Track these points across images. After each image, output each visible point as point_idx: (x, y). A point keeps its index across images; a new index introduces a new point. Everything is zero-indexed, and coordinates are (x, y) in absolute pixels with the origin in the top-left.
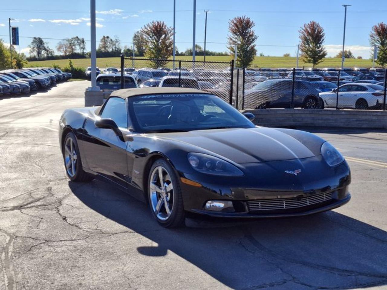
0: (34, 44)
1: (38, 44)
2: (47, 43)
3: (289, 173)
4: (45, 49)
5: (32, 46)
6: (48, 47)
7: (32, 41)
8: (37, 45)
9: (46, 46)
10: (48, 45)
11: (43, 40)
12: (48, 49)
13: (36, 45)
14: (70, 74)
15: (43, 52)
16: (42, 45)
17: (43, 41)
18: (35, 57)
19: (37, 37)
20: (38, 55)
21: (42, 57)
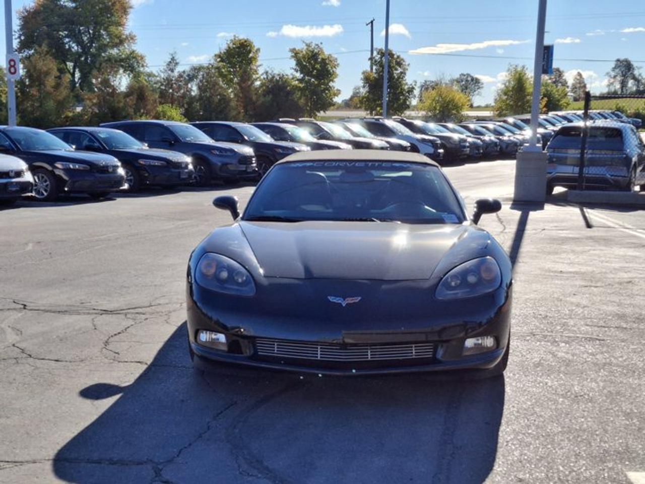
0: (617, 70)
1: (622, 69)
2: (639, 68)
3: (334, 301)
4: (634, 78)
5: (613, 74)
6: (640, 75)
7: (613, 66)
8: (622, 72)
9: (636, 73)
10: (641, 71)
11: (632, 63)
12: (640, 78)
13: (620, 72)
14: (640, 120)
15: (631, 83)
16: (631, 72)
17: (632, 65)
18: (615, 92)
19: (622, 58)
20: (622, 90)
21: (628, 92)
